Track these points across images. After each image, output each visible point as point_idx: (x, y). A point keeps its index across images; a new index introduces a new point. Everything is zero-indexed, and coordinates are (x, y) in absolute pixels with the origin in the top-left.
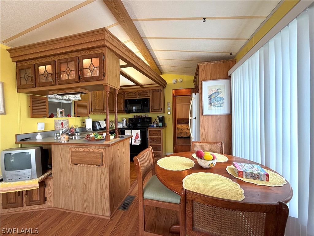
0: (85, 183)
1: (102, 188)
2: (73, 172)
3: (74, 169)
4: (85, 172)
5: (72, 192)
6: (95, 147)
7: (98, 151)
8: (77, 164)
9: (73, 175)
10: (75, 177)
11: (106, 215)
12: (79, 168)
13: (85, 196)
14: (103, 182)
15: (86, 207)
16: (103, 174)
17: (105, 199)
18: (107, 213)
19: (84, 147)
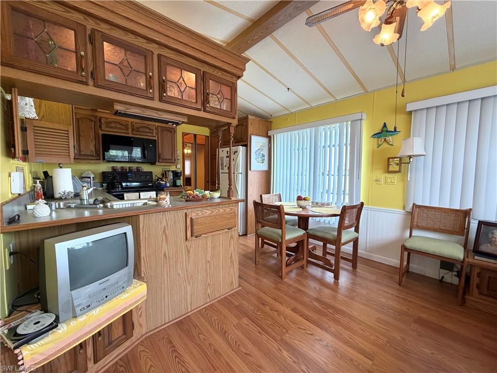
0: (209, 259)
1: (231, 257)
2: (189, 252)
3: (190, 246)
4: (209, 244)
5: (187, 283)
6: (224, 206)
7: (229, 209)
8: (201, 236)
9: (189, 257)
10: (193, 258)
11: (235, 287)
12: (200, 241)
13: (209, 278)
14: (233, 248)
15: (210, 294)
16: (233, 238)
17: (234, 268)
18: (236, 285)
19: (209, 208)
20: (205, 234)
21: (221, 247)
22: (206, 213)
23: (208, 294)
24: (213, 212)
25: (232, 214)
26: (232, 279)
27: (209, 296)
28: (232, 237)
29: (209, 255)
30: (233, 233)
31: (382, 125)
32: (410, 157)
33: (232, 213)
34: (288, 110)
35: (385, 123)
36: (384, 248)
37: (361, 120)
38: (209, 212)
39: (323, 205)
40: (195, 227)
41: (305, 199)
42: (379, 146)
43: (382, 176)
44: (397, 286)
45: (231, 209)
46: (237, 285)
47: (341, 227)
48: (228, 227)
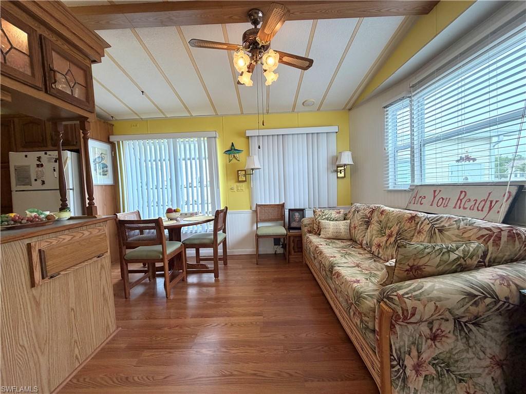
1: (104, 293)
2: (38, 304)
3: (40, 294)
4: (71, 283)
6: (88, 227)
7: (97, 231)
8: (59, 274)
9: (39, 312)
10: (46, 311)
11: (111, 332)
12: (56, 283)
13: (75, 332)
14: (105, 282)
15: (78, 355)
16: (104, 268)
17: (109, 307)
18: (113, 327)
19: (67, 232)
20: (65, 270)
21: (89, 282)
22: (64, 239)
23: (76, 356)
24: (74, 236)
25: (102, 237)
26: (107, 322)
27: (77, 358)
28: (102, 266)
29: (72, 299)
30: (103, 260)
31: (231, 144)
32: (253, 169)
33: (101, 235)
34: (138, 116)
35: (232, 143)
36: (241, 242)
37: (215, 137)
38: (68, 238)
39: (192, 215)
40: (49, 263)
41: (175, 211)
42: (230, 161)
43: (235, 185)
44: (256, 266)
45: (100, 230)
46: (115, 327)
47: (216, 230)
48: (98, 254)
